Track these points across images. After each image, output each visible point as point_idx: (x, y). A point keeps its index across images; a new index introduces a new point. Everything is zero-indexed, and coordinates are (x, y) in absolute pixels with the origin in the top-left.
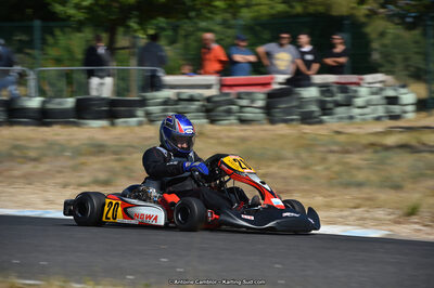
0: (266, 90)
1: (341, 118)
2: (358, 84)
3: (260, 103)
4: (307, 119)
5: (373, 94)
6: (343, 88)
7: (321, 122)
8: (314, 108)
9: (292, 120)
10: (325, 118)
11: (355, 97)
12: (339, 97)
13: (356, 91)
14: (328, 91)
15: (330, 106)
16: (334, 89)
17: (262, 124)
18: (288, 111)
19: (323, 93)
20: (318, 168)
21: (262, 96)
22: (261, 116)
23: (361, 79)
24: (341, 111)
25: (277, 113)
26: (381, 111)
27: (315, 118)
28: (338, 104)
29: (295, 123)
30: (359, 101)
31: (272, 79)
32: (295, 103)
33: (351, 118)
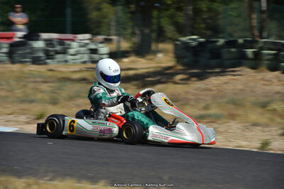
0: (10, 41)
1: (59, 62)
2: (73, 40)
3: (5, 50)
4: (36, 61)
5: (81, 46)
6: (61, 42)
7: (46, 64)
8: (41, 54)
9: (26, 62)
10: (48, 61)
11: (69, 48)
12: (58, 48)
13: (69, 45)
14: (51, 44)
15: (52, 53)
16: (55, 43)
17: (6, 64)
18: (24, 56)
19: (47, 45)
20: (17, 91)
21: (6, 46)
22: (5, 58)
23: (75, 37)
24: (59, 57)
25: (16, 57)
26: (86, 57)
27: (41, 61)
28: (57, 53)
29: (28, 64)
30: (72, 51)
31: (14, 34)
32: (28, 51)
33: (66, 61)
